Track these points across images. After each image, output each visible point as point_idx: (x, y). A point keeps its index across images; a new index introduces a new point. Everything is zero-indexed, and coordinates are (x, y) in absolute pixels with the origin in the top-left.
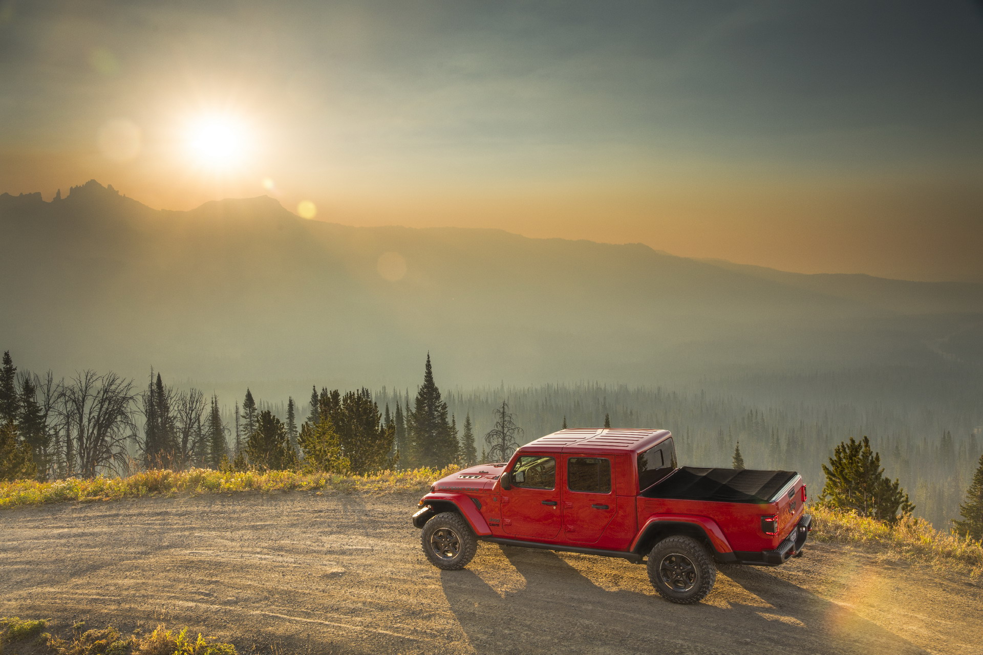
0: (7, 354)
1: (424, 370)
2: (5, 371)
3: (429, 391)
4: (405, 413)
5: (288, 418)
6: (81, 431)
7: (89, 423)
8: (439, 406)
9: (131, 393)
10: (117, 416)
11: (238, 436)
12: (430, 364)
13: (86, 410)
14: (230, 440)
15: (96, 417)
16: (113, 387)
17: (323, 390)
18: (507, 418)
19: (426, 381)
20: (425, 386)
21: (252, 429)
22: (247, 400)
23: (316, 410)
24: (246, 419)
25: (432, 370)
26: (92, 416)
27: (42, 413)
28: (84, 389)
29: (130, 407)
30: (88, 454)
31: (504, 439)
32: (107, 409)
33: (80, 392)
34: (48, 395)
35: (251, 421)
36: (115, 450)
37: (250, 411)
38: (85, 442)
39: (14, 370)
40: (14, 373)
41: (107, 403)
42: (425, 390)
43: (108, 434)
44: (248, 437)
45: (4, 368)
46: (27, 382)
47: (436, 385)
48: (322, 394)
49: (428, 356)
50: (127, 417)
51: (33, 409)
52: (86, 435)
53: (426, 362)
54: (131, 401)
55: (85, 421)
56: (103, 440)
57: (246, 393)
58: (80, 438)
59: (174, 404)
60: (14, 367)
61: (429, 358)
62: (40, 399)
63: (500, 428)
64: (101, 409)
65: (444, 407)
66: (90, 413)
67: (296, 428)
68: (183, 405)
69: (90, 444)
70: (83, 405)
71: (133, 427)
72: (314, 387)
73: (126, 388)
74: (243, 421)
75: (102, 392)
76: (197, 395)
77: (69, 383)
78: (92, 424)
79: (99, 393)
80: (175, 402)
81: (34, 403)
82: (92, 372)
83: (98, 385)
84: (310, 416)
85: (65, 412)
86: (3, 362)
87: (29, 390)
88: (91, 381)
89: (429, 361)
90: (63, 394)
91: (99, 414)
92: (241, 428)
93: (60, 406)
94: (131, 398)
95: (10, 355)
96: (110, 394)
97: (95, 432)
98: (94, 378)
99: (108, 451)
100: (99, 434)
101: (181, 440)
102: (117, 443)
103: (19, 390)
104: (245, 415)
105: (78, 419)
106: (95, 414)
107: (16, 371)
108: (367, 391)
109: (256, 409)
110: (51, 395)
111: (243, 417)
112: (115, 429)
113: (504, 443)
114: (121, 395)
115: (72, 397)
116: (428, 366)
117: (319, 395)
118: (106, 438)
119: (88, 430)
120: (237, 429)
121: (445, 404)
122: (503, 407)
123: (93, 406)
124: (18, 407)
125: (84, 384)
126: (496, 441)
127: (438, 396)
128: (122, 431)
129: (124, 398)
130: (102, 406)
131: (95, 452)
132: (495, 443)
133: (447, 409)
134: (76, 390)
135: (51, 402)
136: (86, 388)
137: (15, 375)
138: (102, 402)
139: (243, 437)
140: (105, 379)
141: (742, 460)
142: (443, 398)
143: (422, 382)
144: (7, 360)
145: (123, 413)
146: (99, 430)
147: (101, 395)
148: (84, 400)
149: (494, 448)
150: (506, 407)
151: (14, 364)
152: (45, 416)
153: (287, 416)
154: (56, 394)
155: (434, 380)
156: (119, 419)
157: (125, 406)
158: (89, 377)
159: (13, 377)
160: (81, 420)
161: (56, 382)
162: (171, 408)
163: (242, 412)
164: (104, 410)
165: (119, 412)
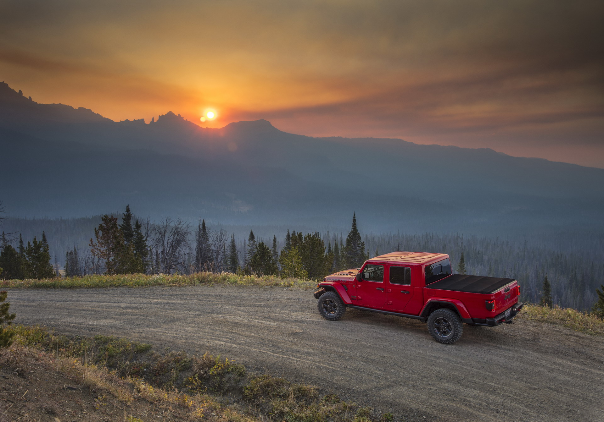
0: (128, 207)
1: (352, 222)
2: (127, 216)
3: (354, 235)
4: (340, 247)
5: (273, 247)
6: (164, 249)
8: (360, 244)
9: (189, 230)
10: (181, 242)
11: (245, 256)
12: (355, 219)
13: (166, 239)
14: (241, 258)
15: (171, 242)
16: (180, 226)
17: (293, 232)
19: (353, 229)
20: (353, 232)
21: (253, 252)
22: (251, 236)
23: (289, 244)
24: (250, 246)
25: (356, 222)
26: (169, 241)
27: (144, 239)
28: (165, 226)
29: (188, 237)
30: (167, 261)
32: (177, 238)
33: (163, 228)
34: (147, 229)
35: (253, 248)
36: (180, 260)
37: (252, 242)
38: (165, 255)
41: (177, 235)
42: (352, 234)
43: (177, 252)
44: (251, 257)
45: (126, 214)
46: (137, 222)
47: (359, 231)
48: (292, 234)
49: (354, 214)
50: (186, 243)
51: (140, 236)
52: (166, 252)
53: (353, 218)
54: (189, 234)
55: (166, 243)
56: (174, 255)
57: (250, 232)
58: (163, 253)
59: (211, 237)
60: (131, 214)
61: (354, 215)
62: (143, 231)
64: (173, 238)
65: (363, 244)
67: (277, 253)
68: (216, 237)
69: (168, 256)
70: (165, 235)
71: (190, 248)
72: (288, 230)
73: (187, 227)
74: (248, 248)
75: (174, 229)
76: (224, 232)
77: (157, 223)
78: (169, 246)
79: (173, 229)
81: (141, 233)
82: (169, 218)
84: (286, 246)
85: (155, 239)
86: (126, 211)
87: (138, 226)
90: (154, 229)
91: (173, 241)
92: (247, 251)
93: (152, 235)
96: (178, 230)
97: (171, 250)
98: (170, 221)
99: (177, 261)
101: (215, 256)
102: (181, 257)
103: (133, 226)
104: (249, 244)
106: (170, 241)
107: (132, 216)
108: (318, 233)
109: (255, 242)
110: (149, 229)
112: (181, 249)
114: (184, 231)
115: (159, 230)
116: (354, 220)
117: (291, 235)
118: (176, 254)
119: (167, 249)
120: (245, 252)
121: (363, 242)
122: (398, 246)
123: (170, 236)
124: (132, 235)
125: (165, 224)
127: (359, 238)
128: (184, 250)
129: (185, 233)
130: (174, 236)
131: (170, 261)
133: (365, 246)
134: (161, 226)
135: (149, 233)
137: (132, 218)
138: (174, 234)
139: (247, 257)
140: (176, 222)
142: (363, 240)
143: (350, 229)
144: (128, 210)
145: (185, 241)
147: (174, 231)
148: (165, 233)
151: (131, 212)
152: (146, 240)
154: (151, 229)
155: (358, 228)
156: (183, 243)
157: (186, 236)
158: (168, 220)
159: (131, 219)
160: (163, 243)
161: (151, 223)
162: (210, 239)
163: (248, 242)
164: (175, 238)
165: (183, 239)
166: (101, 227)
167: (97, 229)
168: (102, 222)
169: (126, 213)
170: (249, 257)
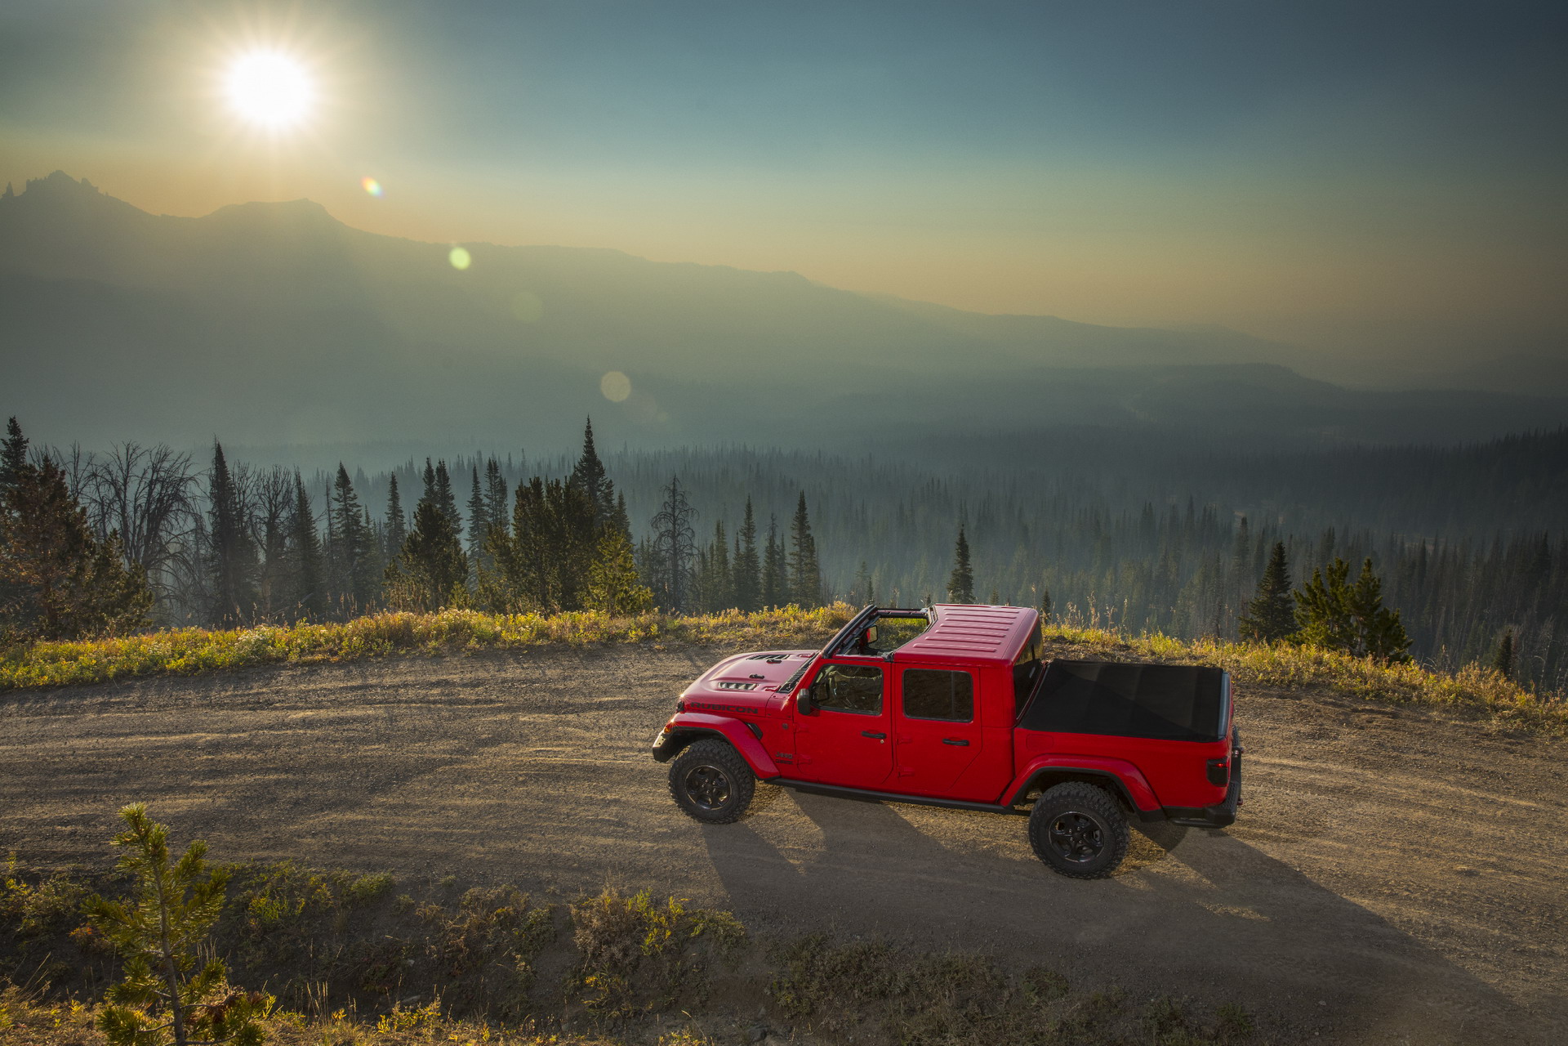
0: (12, 421)
1: (583, 439)
2: (12, 445)
3: (591, 465)
6: (125, 525)
7: (135, 512)
8: (602, 485)
9: (190, 472)
10: (172, 503)
11: (330, 525)
12: (590, 432)
13: (130, 495)
14: (321, 529)
15: (144, 505)
16: (166, 465)
18: (678, 498)
19: (586, 451)
20: (586, 460)
21: (348, 515)
22: (340, 477)
24: (340, 502)
25: (593, 438)
26: (138, 503)
28: (125, 467)
29: (189, 490)
31: (674, 524)
32: (160, 494)
33: (119, 471)
34: (75, 476)
35: (346, 505)
36: (173, 549)
37: (344, 491)
38: (131, 538)
39: (25, 442)
40: (26, 447)
41: (158, 487)
42: (584, 464)
43: (162, 528)
44: (343, 526)
45: (10, 440)
46: (46, 460)
47: (599, 457)
49: (588, 420)
50: (185, 504)
52: (131, 529)
53: (585, 429)
54: (190, 482)
55: (130, 509)
56: (156, 535)
57: (338, 467)
59: (251, 486)
60: (25, 439)
61: (589, 422)
63: (669, 510)
64: (150, 494)
65: (610, 486)
66: (136, 500)
67: (401, 511)
68: (264, 487)
69: (139, 540)
70: (125, 489)
71: (198, 519)
72: (427, 459)
73: (183, 465)
74: (336, 505)
75: (150, 471)
76: (282, 474)
77: (102, 457)
78: (139, 514)
79: (146, 472)
80: (252, 484)
82: (135, 445)
83: (142, 462)
84: (424, 497)
85: (99, 500)
86: (8, 432)
88: (134, 456)
89: (589, 427)
90: (95, 475)
91: (148, 500)
92: (334, 514)
93: (89, 490)
94: (190, 479)
95: (18, 422)
96: (161, 474)
97: (145, 525)
98: (139, 452)
99: (163, 550)
100: (150, 529)
101: (263, 534)
102: (175, 539)
104: (337, 497)
105: (119, 510)
106: (142, 501)
107: (27, 444)
109: (352, 490)
110: (79, 476)
111: (336, 499)
112: (173, 521)
113: (675, 528)
114: (178, 475)
115: (108, 477)
116: (589, 433)
117: (435, 470)
118: (162, 533)
119: (134, 523)
120: (329, 516)
121: (611, 481)
122: (674, 483)
123: (140, 491)
125: (123, 457)
126: (664, 526)
127: (602, 472)
128: (181, 523)
129: (181, 479)
130: (151, 491)
131: (146, 551)
132: (663, 529)
133: (613, 488)
134: (114, 469)
135: (80, 486)
136: (128, 466)
137: (27, 449)
138: (152, 484)
139: (336, 526)
140: (154, 453)
141: (967, 547)
142: (608, 477)
143: (580, 453)
144: (14, 428)
145: (182, 500)
146: (150, 521)
147: (149, 475)
148: (125, 483)
149: (662, 535)
150: (677, 483)
151: (25, 436)
153: (390, 497)
154: (86, 474)
155: (597, 451)
156: (177, 505)
157: (182, 488)
158: (131, 451)
159: (25, 452)
160: (123, 508)
161: (85, 457)
162: (248, 491)
163: (334, 493)
164: (155, 494)
165: (177, 497)
169: (8, 437)
170: (338, 526)
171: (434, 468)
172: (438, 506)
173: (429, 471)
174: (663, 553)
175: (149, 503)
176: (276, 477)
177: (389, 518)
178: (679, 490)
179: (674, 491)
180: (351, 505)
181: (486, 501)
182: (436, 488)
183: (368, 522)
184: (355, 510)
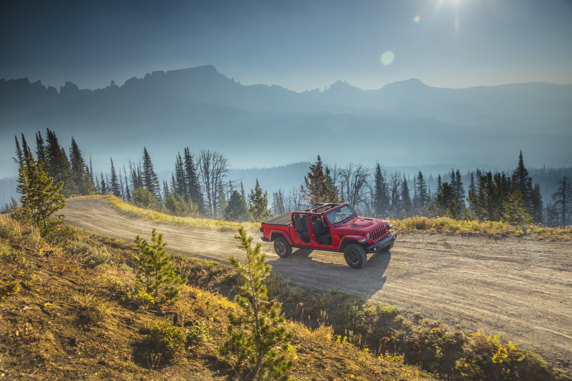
0: (319, 156)
1: (518, 160)
3: (522, 171)
6: (348, 190)
7: (352, 185)
8: (526, 179)
9: (368, 173)
11: (415, 192)
13: (350, 180)
14: (412, 194)
16: (361, 170)
18: (567, 186)
19: (519, 165)
20: (519, 168)
22: (419, 175)
25: (523, 159)
27: (333, 182)
28: (349, 170)
29: (368, 179)
30: (352, 199)
31: (564, 197)
32: (359, 180)
34: (335, 174)
35: (421, 186)
36: (363, 198)
37: (421, 181)
38: (350, 194)
41: (358, 178)
42: (519, 170)
43: (359, 191)
44: (420, 193)
46: (327, 168)
47: (525, 168)
49: (521, 151)
50: (367, 183)
51: (329, 180)
52: (350, 191)
53: (519, 155)
55: (350, 185)
56: (357, 193)
57: (419, 172)
58: (348, 193)
61: (521, 153)
62: (332, 175)
63: (562, 191)
64: (356, 179)
65: (530, 179)
66: (352, 182)
68: (392, 178)
69: (352, 195)
70: (349, 178)
71: (371, 188)
72: (452, 169)
73: (367, 170)
74: (418, 186)
76: (399, 173)
77: (342, 168)
78: (353, 186)
81: (330, 177)
82: (352, 163)
83: (354, 169)
85: (341, 181)
87: (328, 171)
89: (521, 155)
90: (340, 173)
92: (417, 189)
93: (339, 178)
94: (369, 175)
95: (320, 156)
96: (360, 173)
97: (354, 190)
98: (353, 166)
99: (359, 198)
100: (356, 191)
101: (391, 194)
102: (363, 195)
103: (324, 172)
105: (347, 185)
106: (354, 182)
107: (322, 164)
109: (424, 180)
111: (418, 183)
112: (363, 189)
113: (564, 199)
114: (365, 173)
115: (344, 174)
116: (521, 157)
118: (359, 193)
119: (351, 189)
120: (415, 189)
121: (531, 178)
122: (564, 179)
123: (353, 178)
127: (527, 174)
128: (365, 190)
129: (366, 175)
130: (356, 178)
131: (354, 199)
132: (558, 199)
133: (532, 181)
134: (346, 171)
135: (336, 177)
138: (357, 176)
140: (357, 166)
142: (530, 176)
143: (516, 166)
144: (319, 159)
146: (356, 189)
147: (356, 173)
148: (349, 176)
149: (557, 202)
150: (566, 179)
151: (322, 161)
152: (335, 182)
154: (338, 173)
155: (525, 165)
156: (364, 184)
157: (366, 178)
158: (351, 166)
159: (322, 166)
160: (348, 184)
161: (338, 167)
162: (387, 179)
163: (417, 181)
164: (357, 180)
165: (364, 181)
166: (310, 176)
167: (306, 177)
168: (310, 171)
169: (317, 161)
170: (418, 193)
171: (455, 172)
172: (456, 187)
173: (453, 173)
174: (558, 210)
175: (356, 183)
176: (396, 174)
177: (438, 191)
178: (567, 182)
179: (564, 183)
180: (423, 186)
181: (476, 186)
182: (456, 180)
183: (430, 192)
184: (424, 187)
